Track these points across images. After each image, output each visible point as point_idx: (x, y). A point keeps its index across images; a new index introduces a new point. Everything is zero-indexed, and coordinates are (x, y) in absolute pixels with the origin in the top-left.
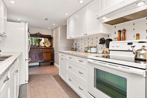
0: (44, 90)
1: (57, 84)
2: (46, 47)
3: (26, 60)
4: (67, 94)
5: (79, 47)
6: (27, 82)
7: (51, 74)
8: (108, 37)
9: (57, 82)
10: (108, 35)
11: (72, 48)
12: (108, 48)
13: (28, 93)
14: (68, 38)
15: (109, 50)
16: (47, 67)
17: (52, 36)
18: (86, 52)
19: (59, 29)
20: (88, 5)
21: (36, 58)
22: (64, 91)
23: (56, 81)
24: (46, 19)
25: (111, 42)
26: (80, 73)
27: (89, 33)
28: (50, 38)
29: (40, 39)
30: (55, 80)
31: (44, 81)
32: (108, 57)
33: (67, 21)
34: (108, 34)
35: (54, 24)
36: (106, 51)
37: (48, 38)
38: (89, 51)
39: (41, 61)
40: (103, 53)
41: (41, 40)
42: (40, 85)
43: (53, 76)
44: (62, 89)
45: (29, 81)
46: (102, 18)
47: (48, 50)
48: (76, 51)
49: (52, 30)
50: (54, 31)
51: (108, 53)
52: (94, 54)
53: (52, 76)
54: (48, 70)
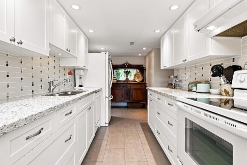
0: (123, 140)
1: (142, 136)
2: (136, 82)
3: (106, 97)
4: (153, 153)
5: (181, 81)
6: (107, 125)
7: (138, 121)
8: (233, 61)
9: (143, 133)
10: (234, 59)
11: (169, 84)
12: (231, 83)
13: (106, 137)
14: (162, 68)
15: (234, 89)
16: (136, 110)
17: (145, 65)
18: (190, 90)
19: (153, 55)
20: (188, 10)
21: (122, 96)
22: (148, 147)
23: (142, 131)
24: (132, 43)
25: (236, 73)
26: (169, 123)
27: (190, 58)
28: (141, 69)
29: (128, 70)
30: (141, 129)
31: (126, 127)
32: (230, 102)
33: (161, 41)
34: (233, 56)
35: (144, 49)
36: (225, 90)
37: (138, 69)
38: (194, 89)
39: (129, 101)
40: (220, 94)
41: (130, 72)
42: (120, 131)
43: (141, 124)
44: (147, 145)
45: (110, 123)
46: (207, 28)
47: (139, 86)
48: (174, 88)
49: (145, 57)
50: (147, 59)
51: (230, 93)
52: (204, 94)
53: (139, 123)
54: (136, 114)
